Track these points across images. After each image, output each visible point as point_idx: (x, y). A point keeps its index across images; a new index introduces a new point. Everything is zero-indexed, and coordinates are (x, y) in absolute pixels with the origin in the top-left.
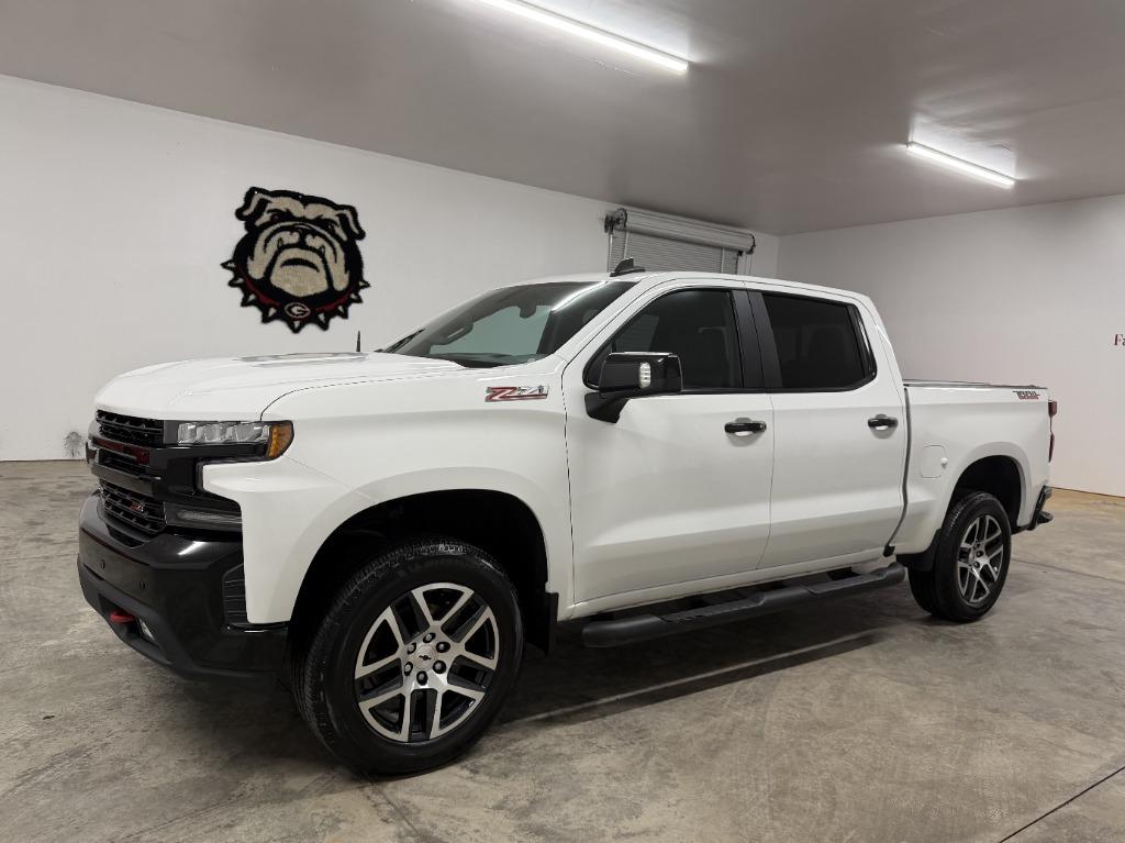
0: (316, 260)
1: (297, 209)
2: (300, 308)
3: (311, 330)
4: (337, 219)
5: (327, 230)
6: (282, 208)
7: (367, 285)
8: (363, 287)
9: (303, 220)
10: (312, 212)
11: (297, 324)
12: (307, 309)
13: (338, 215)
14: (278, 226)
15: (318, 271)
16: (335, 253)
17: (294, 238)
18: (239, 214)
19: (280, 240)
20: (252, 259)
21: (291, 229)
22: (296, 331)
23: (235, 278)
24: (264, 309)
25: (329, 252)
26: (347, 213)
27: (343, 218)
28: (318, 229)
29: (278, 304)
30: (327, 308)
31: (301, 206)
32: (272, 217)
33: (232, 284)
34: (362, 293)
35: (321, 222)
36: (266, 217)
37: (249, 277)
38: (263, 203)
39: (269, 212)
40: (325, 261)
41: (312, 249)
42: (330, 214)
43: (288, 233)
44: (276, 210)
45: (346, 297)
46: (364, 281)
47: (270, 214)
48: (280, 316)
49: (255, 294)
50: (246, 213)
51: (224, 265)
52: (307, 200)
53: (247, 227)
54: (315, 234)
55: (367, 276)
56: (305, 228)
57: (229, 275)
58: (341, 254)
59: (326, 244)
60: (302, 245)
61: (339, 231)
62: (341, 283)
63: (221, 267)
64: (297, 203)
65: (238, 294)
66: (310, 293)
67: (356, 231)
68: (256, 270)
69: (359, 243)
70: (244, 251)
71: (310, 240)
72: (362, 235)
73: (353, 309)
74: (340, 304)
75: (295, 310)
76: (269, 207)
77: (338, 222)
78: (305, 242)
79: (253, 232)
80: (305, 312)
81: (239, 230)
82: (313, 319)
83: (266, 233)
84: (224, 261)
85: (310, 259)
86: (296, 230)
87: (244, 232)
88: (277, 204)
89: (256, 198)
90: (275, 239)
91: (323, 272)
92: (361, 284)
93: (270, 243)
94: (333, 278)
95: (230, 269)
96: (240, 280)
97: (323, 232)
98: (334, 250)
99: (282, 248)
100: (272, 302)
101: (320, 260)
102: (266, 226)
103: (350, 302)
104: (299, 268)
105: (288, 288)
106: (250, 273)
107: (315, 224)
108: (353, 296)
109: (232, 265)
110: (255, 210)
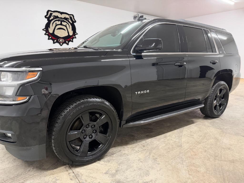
0: (65, 28)
1: (59, 15)
2: (62, 40)
3: (65, 45)
4: (69, 18)
5: (67, 20)
7: (77, 34)
9: (61, 18)
10: (63, 16)
11: (61, 44)
12: (64, 40)
13: (69, 17)
14: (55, 20)
15: (65, 31)
17: (59, 23)
18: (45, 17)
19: (56, 23)
20: (50, 28)
21: (58, 20)
22: (61, 45)
23: (46, 33)
24: (53, 40)
25: (68, 26)
27: (71, 17)
28: (65, 20)
29: (57, 39)
30: (68, 40)
31: (61, 14)
32: (54, 17)
33: (45, 34)
34: (76, 36)
35: (65, 18)
36: (52, 18)
37: (49, 33)
38: (51, 14)
39: (53, 16)
40: (67, 28)
42: (67, 16)
43: (58, 21)
44: (54, 16)
45: (72, 37)
46: (76, 33)
47: (53, 17)
48: (57, 42)
49: (51, 37)
50: (47, 16)
51: (43, 30)
52: (62, 13)
53: (48, 20)
54: (64, 21)
55: (77, 32)
56: (62, 20)
57: (45, 32)
58: (71, 26)
59: (67, 24)
60: (61, 24)
61: (70, 21)
62: (71, 33)
64: (60, 14)
65: (47, 37)
67: (74, 20)
68: (51, 31)
69: (75, 23)
70: (47, 26)
71: (63, 23)
72: (75, 22)
73: (74, 40)
74: (71, 39)
75: (61, 40)
76: (53, 15)
77: (70, 19)
78: (62, 24)
80: (63, 41)
81: (46, 21)
82: (65, 42)
84: (43, 29)
85: (64, 28)
86: (60, 21)
87: (47, 21)
88: (54, 14)
89: (50, 13)
90: (55, 23)
91: (67, 31)
92: (76, 34)
93: (53, 24)
94: (69, 32)
95: (44, 30)
96: (47, 33)
97: (66, 21)
98: (69, 25)
99: (56, 25)
100: (55, 39)
101: (66, 28)
102: (52, 20)
103: (73, 38)
104: (61, 30)
105: (59, 35)
106: (49, 31)
107: (64, 19)
108: (74, 37)
109: (45, 30)
110: (49, 16)
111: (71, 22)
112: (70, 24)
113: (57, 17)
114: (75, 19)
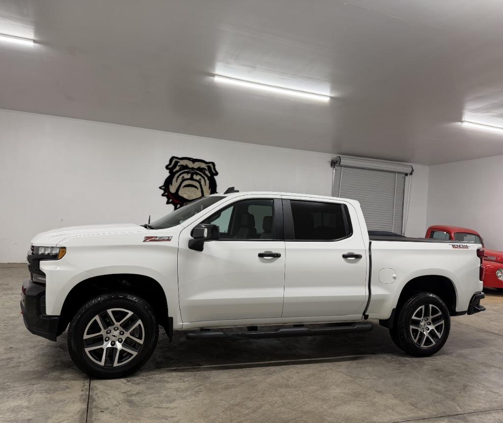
0: (197, 184)
1: (190, 165)
4: (206, 168)
5: (202, 172)
6: (184, 165)
9: (193, 168)
10: (196, 165)
13: (207, 166)
14: (182, 171)
15: (198, 189)
16: (205, 181)
17: (189, 176)
18: (167, 167)
19: (183, 177)
20: (171, 185)
21: (188, 173)
23: (164, 193)
24: (175, 205)
25: (203, 182)
26: (211, 165)
27: (209, 167)
28: (198, 172)
29: (181, 203)
31: (192, 163)
32: (180, 168)
33: (163, 195)
35: (200, 169)
36: (177, 168)
37: (170, 192)
38: (176, 163)
39: (179, 166)
40: (201, 185)
41: (196, 180)
42: (203, 166)
43: (186, 174)
44: (182, 165)
49: (172, 199)
50: (170, 167)
51: (160, 188)
52: (194, 161)
53: (170, 172)
54: (197, 174)
56: (193, 172)
57: (162, 192)
58: (208, 182)
59: (201, 178)
60: (192, 179)
61: (207, 172)
62: (207, 193)
63: (159, 189)
65: (165, 199)
66: (194, 198)
67: (214, 172)
68: (173, 189)
69: (215, 177)
70: (168, 182)
71: (195, 177)
72: (217, 174)
76: (179, 164)
79: (172, 174)
81: (167, 174)
83: (177, 174)
84: (160, 186)
85: (195, 184)
86: (189, 173)
87: (169, 175)
88: (182, 163)
89: (174, 161)
90: (181, 177)
91: (200, 189)
93: (179, 179)
94: (204, 192)
95: (162, 189)
96: (166, 194)
97: (200, 173)
98: (205, 180)
99: (184, 180)
100: (179, 202)
101: (199, 185)
102: (177, 172)
104: (190, 188)
105: (185, 196)
106: (170, 190)
107: (197, 170)
109: (164, 188)
110: (173, 165)
111: (209, 175)
112: (206, 178)
113: (186, 167)
114: (217, 170)
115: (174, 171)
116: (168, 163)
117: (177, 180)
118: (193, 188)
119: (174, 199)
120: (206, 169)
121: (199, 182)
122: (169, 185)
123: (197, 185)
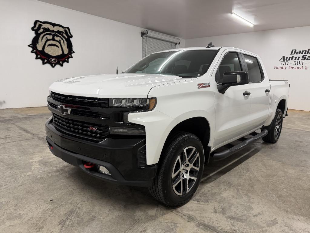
1: (51, 28)
2: (54, 60)
3: (58, 66)
5: (61, 35)
6: (47, 28)
7: (74, 52)
8: (73, 53)
9: (53, 31)
10: (56, 29)
11: (53, 65)
12: (56, 60)
13: (64, 30)
14: (45, 33)
15: (59, 48)
16: (64, 42)
17: (51, 37)
18: (33, 29)
19: (47, 38)
20: (38, 44)
21: (50, 34)
22: (53, 67)
23: (33, 50)
24: (43, 60)
25: (62, 42)
26: (67, 29)
27: (66, 31)
28: (58, 34)
29: (47, 58)
30: (62, 60)
31: (52, 27)
32: (43, 30)
33: (32, 52)
34: (73, 55)
35: (58, 32)
36: (41, 30)
38: (40, 26)
40: (61, 45)
42: (61, 29)
43: (49, 35)
44: (44, 28)
48: (48, 62)
49: (40, 55)
50: (35, 29)
51: (29, 46)
52: (54, 25)
53: (36, 33)
54: (57, 36)
56: (55, 34)
57: (31, 49)
58: (66, 42)
59: (61, 39)
60: (53, 39)
61: (65, 35)
62: (66, 51)
66: (57, 55)
67: (70, 35)
68: (40, 47)
69: (71, 39)
70: (35, 41)
71: (56, 38)
72: (71, 37)
73: (70, 60)
74: (66, 58)
75: (53, 60)
76: (42, 27)
77: (64, 32)
79: (38, 35)
80: (56, 61)
81: (33, 35)
82: (58, 63)
83: (42, 35)
84: (29, 44)
85: (56, 44)
87: (35, 35)
88: (45, 26)
89: (38, 24)
90: (45, 37)
91: (60, 48)
92: (72, 52)
94: (64, 50)
95: (31, 47)
96: (35, 51)
99: (47, 40)
100: (45, 58)
102: (42, 33)
103: (69, 58)
104: (53, 47)
105: (50, 53)
106: (38, 48)
108: (70, 56)
110: (38, 28)
111: (66, 37)
112: (64, 40)
113: (48, 30)
114: (72, 33)
115: (39, 32)
116: (33, 25)
117: (42, 40)
118: (56, 47)
119: (42, 56)
120: (63, 32)
121: (59, 42)
122: (36, 44)
123: (58, 45)
